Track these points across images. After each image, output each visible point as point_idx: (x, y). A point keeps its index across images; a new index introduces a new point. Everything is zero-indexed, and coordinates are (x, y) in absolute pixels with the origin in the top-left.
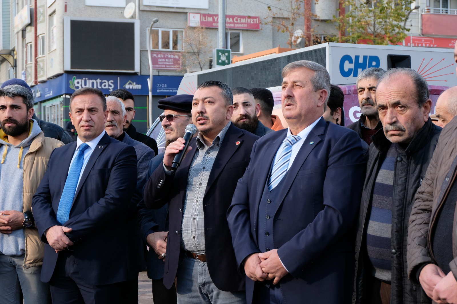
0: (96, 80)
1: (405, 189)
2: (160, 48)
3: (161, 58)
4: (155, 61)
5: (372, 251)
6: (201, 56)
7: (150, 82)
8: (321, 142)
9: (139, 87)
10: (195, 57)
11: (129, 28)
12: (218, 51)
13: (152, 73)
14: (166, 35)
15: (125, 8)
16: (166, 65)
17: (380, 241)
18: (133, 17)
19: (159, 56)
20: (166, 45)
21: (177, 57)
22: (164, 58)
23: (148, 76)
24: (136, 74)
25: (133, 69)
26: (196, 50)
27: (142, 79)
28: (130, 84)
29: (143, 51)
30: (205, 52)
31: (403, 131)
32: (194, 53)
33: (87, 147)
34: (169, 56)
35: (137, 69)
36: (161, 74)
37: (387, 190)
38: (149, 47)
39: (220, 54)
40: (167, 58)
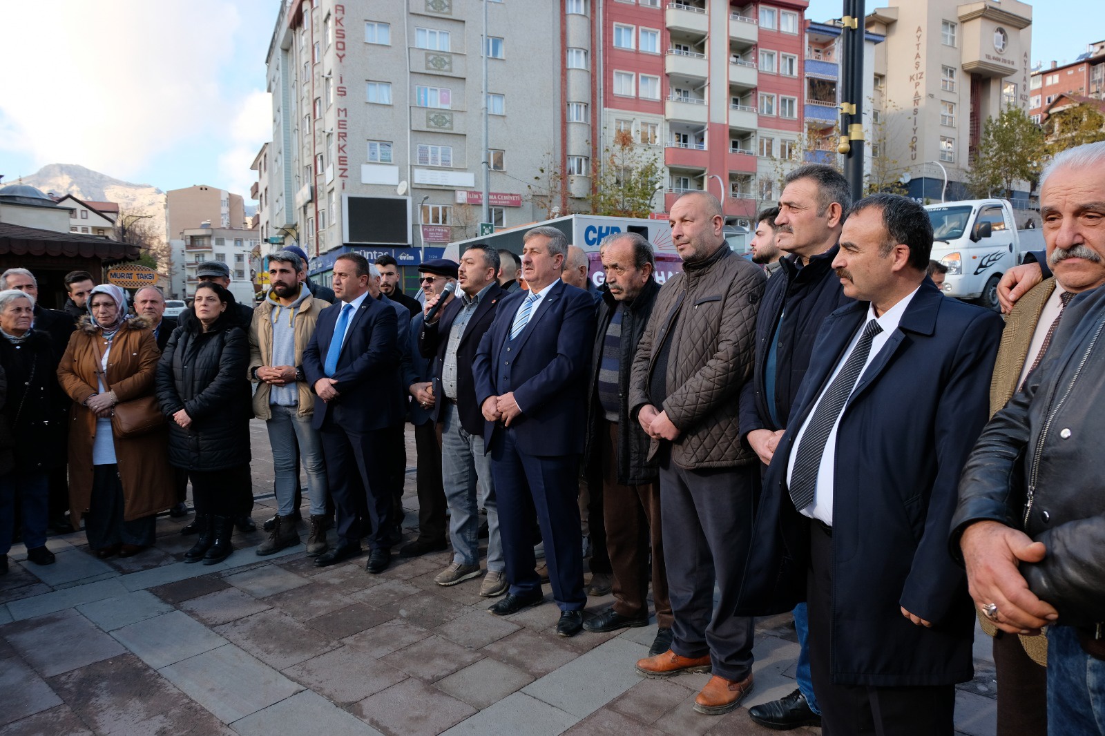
0: (372, 252)
1: (630, 340)
2: (431, 223)
3: (431, 232)
4: (426, 234)
5: (604, 396)
6: (468, 230)
7: (421, 254)
8: (559, 299)
9: (412, 258)
10: (462, 231)
11: (402, 204)
12: (482, 225)
13: (423, 245)
14: (436, 211)
15: (397, 186)
16: (436, 238)
17: (610, 387)
18: (405, 194)
19: (430, 230)
20: (436, 220)
21: (446, 231)
22: (434, 232)
23: (420, 248)
24: (409, 246)
25: (406, 242)
26: (463, 225)
27: (414, 250)
28: (404, 255)
29: (415, 226)
30: (471, 226)
31: (622, 290)
32: (462, 227)
33: (351, 307)
34: (439, 230)
35: (410, 242)
36: (432, 246)
37: (615, 341)
38: (421, 221)
39: (484, 227)
40: (437, 231)
